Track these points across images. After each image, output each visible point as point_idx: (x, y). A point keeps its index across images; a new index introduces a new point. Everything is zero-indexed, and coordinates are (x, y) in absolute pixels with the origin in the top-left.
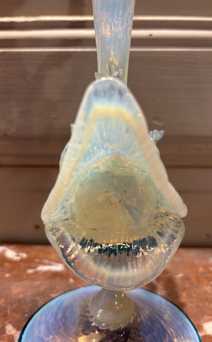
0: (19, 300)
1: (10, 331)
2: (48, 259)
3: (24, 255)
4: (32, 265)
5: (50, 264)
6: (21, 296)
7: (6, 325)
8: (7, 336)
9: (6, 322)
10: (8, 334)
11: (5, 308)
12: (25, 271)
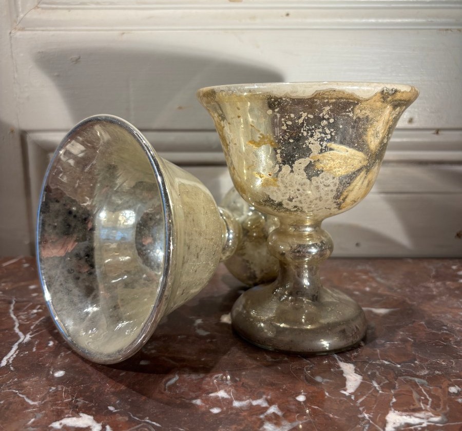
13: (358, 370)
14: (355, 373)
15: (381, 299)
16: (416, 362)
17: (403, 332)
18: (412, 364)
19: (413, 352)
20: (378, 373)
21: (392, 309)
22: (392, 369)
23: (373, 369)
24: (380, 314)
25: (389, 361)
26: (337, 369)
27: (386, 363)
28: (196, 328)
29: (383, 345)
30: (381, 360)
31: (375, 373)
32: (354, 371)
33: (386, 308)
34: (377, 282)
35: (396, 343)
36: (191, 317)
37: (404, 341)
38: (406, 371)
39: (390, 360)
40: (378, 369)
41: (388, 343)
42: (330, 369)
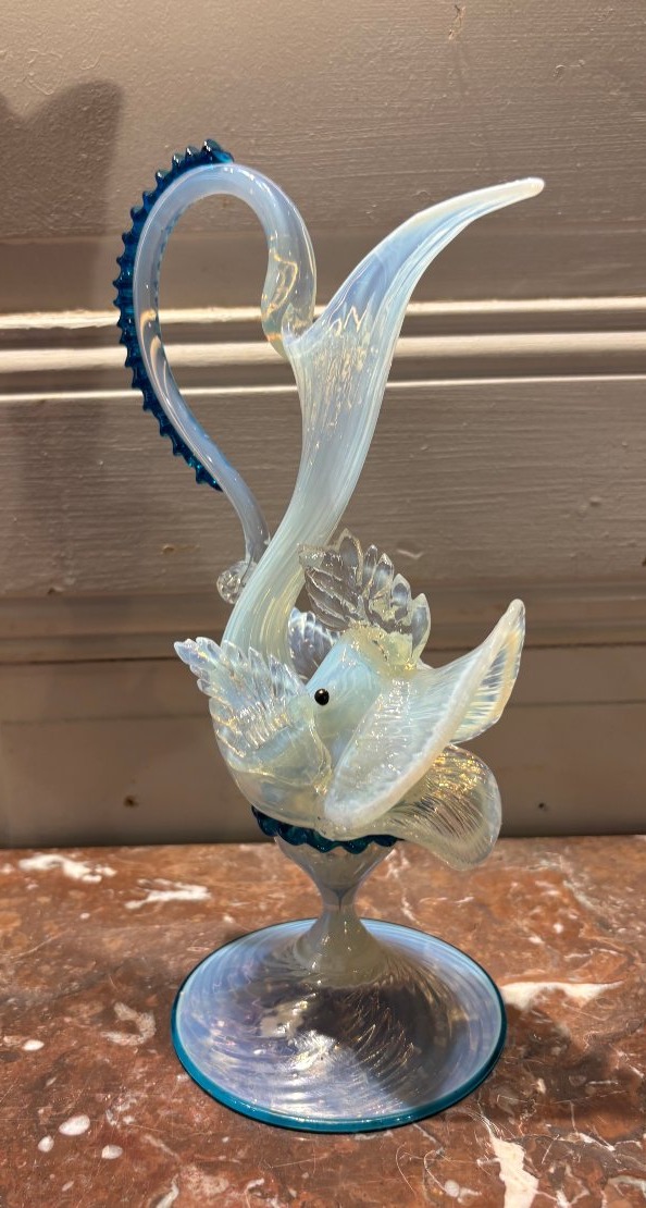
0: (127, 961)
1: (125, 1014)
2: (166, 878)
3: (109, 872)
4: (134, 892)
5: (174, 889)
6: (126, 955)
7: (114, 1004)
8: (121, 1022)
9: (113, 1001)
10: (123, 1019)
11: (103, 977)
12: (121, 906)
13: (530, 1160)
14: (525, 1169)
15: (585, 955)
17: (625, 1051)
18: (638, 1143)
19: (641, 1109)
20: (568, 1170)
21: (606, 986)
22: (598, 1158)
23: (559, 1159)
24: (582, 1000)
25: (593, 1136)
26: (489, 1161)
27: (587, 1139)
29: (582, 1089)
30: (577, 1134)
31: (564, 1169)
32: (522, 1165)
33: (594, 982)
34: (578, 906)
35: (609, 1082)
37: (626, 1076)
38: (624, 1163)
39: (596, 1132)
40: (569, 1159)
41: (593, 1083)
42: (475, 1159)
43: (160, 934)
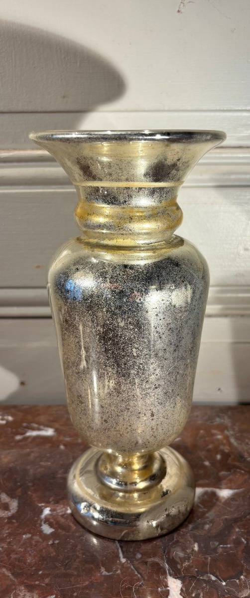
1: (4, 499)
3: (10, 418)
4: (20, 430)
5: (39, 429)
6: (11, 465)
8: (2, 504)
12: (13, 437)
13: (184, 589)
14: (181, 594)
15: (229, 473)
16: (242, 577)
17: (239, 528)
18: (237, 581)
19: (242, 562)
20: (202, 595)
21: (236, 491)
22: (217, 589)
23: (198, 589)
24: (224, 498)
25: (216, 576)
26: (164, 589)
27: (213, 578)
28: (43, 523)
29: (215, 549)
30: (209, 575)
31: (199, 594)
32: (179, 592)
33: (230, 488)
34: (230, 444)
35: (229, 546)
36: (40, 505)
37: (237, 542)
38: (229, 591)
39: (218, 574)
40: (203, 589)
41: (221, 546)
42: (158, 587)
43: (28, 454)
